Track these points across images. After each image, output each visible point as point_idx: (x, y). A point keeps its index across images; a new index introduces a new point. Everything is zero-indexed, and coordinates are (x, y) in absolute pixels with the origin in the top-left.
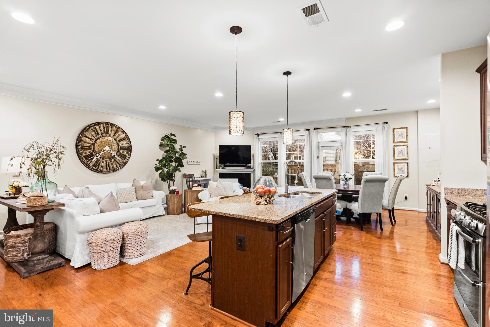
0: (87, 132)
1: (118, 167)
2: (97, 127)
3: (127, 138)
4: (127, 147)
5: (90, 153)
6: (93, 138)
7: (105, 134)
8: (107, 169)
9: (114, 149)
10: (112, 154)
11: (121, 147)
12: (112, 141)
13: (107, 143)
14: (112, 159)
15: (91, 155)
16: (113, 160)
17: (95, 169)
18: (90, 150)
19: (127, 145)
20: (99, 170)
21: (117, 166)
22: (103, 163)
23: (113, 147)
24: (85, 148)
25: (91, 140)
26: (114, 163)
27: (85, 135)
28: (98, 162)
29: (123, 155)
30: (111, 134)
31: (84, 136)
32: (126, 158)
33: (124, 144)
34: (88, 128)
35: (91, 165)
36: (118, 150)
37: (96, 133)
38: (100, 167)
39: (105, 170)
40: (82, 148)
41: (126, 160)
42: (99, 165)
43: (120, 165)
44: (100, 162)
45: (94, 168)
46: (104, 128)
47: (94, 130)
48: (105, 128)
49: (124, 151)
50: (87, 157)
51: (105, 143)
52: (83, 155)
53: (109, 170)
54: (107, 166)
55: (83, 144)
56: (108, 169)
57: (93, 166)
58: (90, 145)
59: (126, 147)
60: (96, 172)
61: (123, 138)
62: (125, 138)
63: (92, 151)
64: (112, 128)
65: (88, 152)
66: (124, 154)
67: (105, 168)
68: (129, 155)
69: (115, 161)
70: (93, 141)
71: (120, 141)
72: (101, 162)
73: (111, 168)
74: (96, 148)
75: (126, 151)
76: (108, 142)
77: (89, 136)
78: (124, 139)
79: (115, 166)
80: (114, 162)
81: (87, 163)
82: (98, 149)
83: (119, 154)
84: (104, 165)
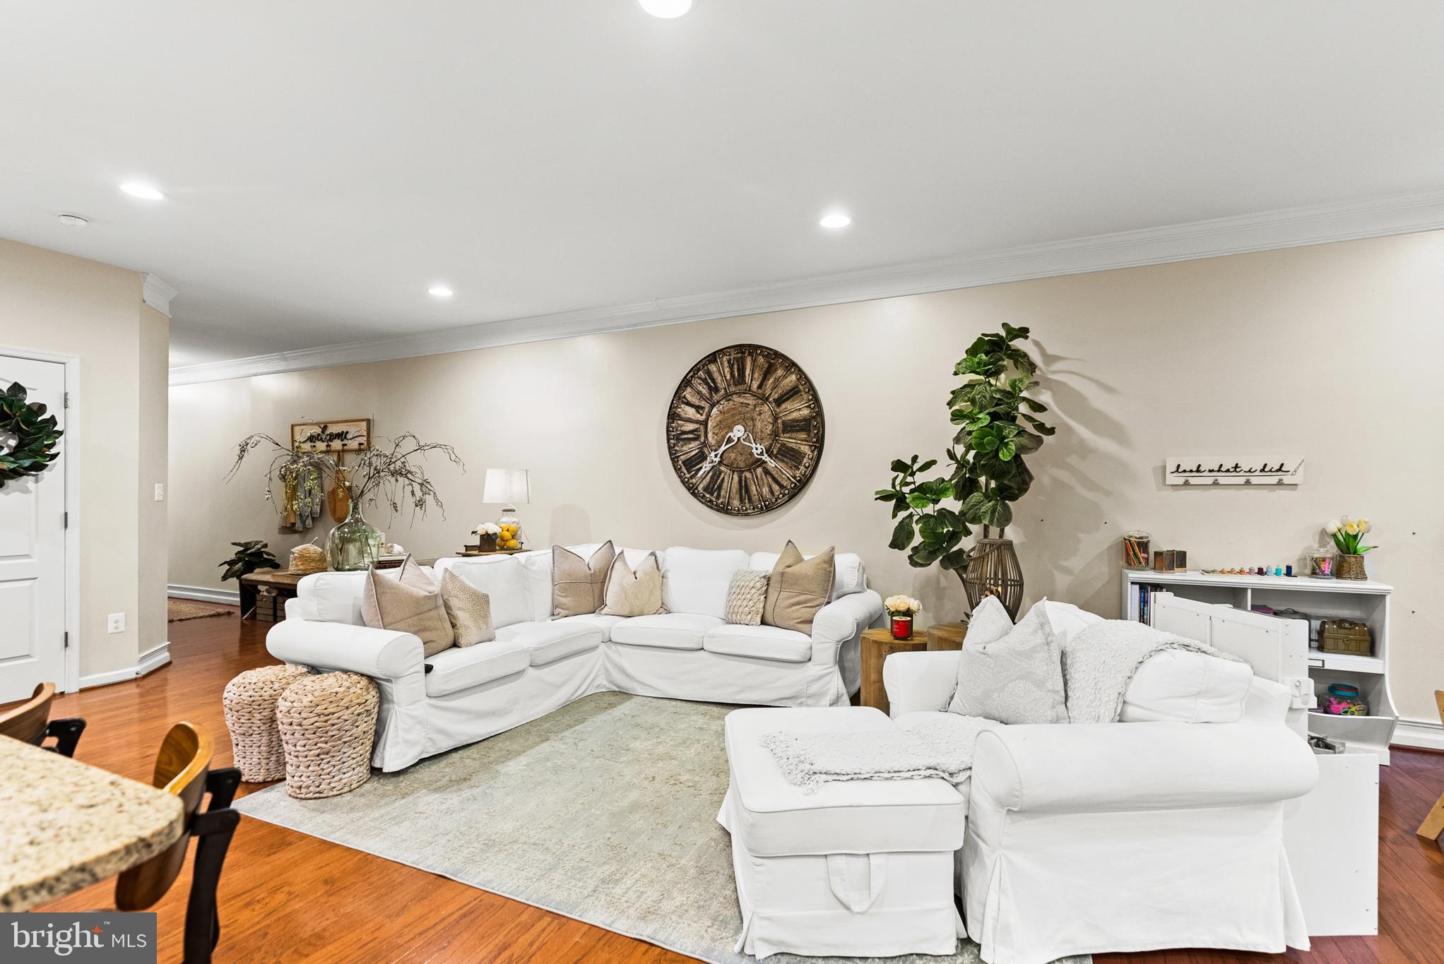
0: (689, 389)
1: (777, 494)
2: (713, 368)
3: (804, 388)
4: (805, 420)
5: (697, 451)
6: (703, 404)
7: (735, 385)
8: (742, 500)
9: (762, 432)
10: (754, 451)
11: (784, 423)
12: (755, 406)
13: (740, 413)
14: (758, 467)
15: (699, 458)
16: (759, 470)
17: (711, 501)
18: (697, 443)
19: (806, 412)
20: (722, 503)
21: (772, 492)
22: (731, 482)
23: (759, 425)
24: (686, 436)
25: (699, 413)
26: (762, 479)
27: (685, 397)
28: (719, 477)
29: (792, 449)
30: (754, 382)
31: (683, 403)
32: (801, 462)
33: (797, 410)
34: (690, 375)
35: (700, 488)
36: (775, 434)
37: (710, 388)
38: (723, 493)
39: (736, 503)
40: (678, 438)
41: (802, 468)
42: (720, 487)
43: (781, 486)
44: (724, 478)
45: (708, 496)
46: (731, 367)
47: (706, 379)
48: (733, 365)
49: (794, 435)
50: (691, 463)
51: (733, 416)
52: (681, 457)
53: (747, 505)
54: (744, 488)
55: (681, 426)
56: (747, 501)
57: (705, 489)
58: (696, 426)
59: (801, 421)
60: (711, 508)
61: (790, 388)
62: (796, 387)
63: (702, 443)
64: (754, 361)
65: (692, 448)
66: (794, 446)
67: (738, 496)
68: (813, 452)
69: (767, 472)
70: (704, 414)
71: (779, 402)
72: (726, 477)
73: (755, 498)
74: (710, 435)
75: (803, 435)
76: (743, 409)
77: (694, 400)
78: (793, 393)
79: (765, 490)
80: (764, 477)
81: (691, 481)
82: (716, 437)
83: (780, 449)
84: (733, 488)
